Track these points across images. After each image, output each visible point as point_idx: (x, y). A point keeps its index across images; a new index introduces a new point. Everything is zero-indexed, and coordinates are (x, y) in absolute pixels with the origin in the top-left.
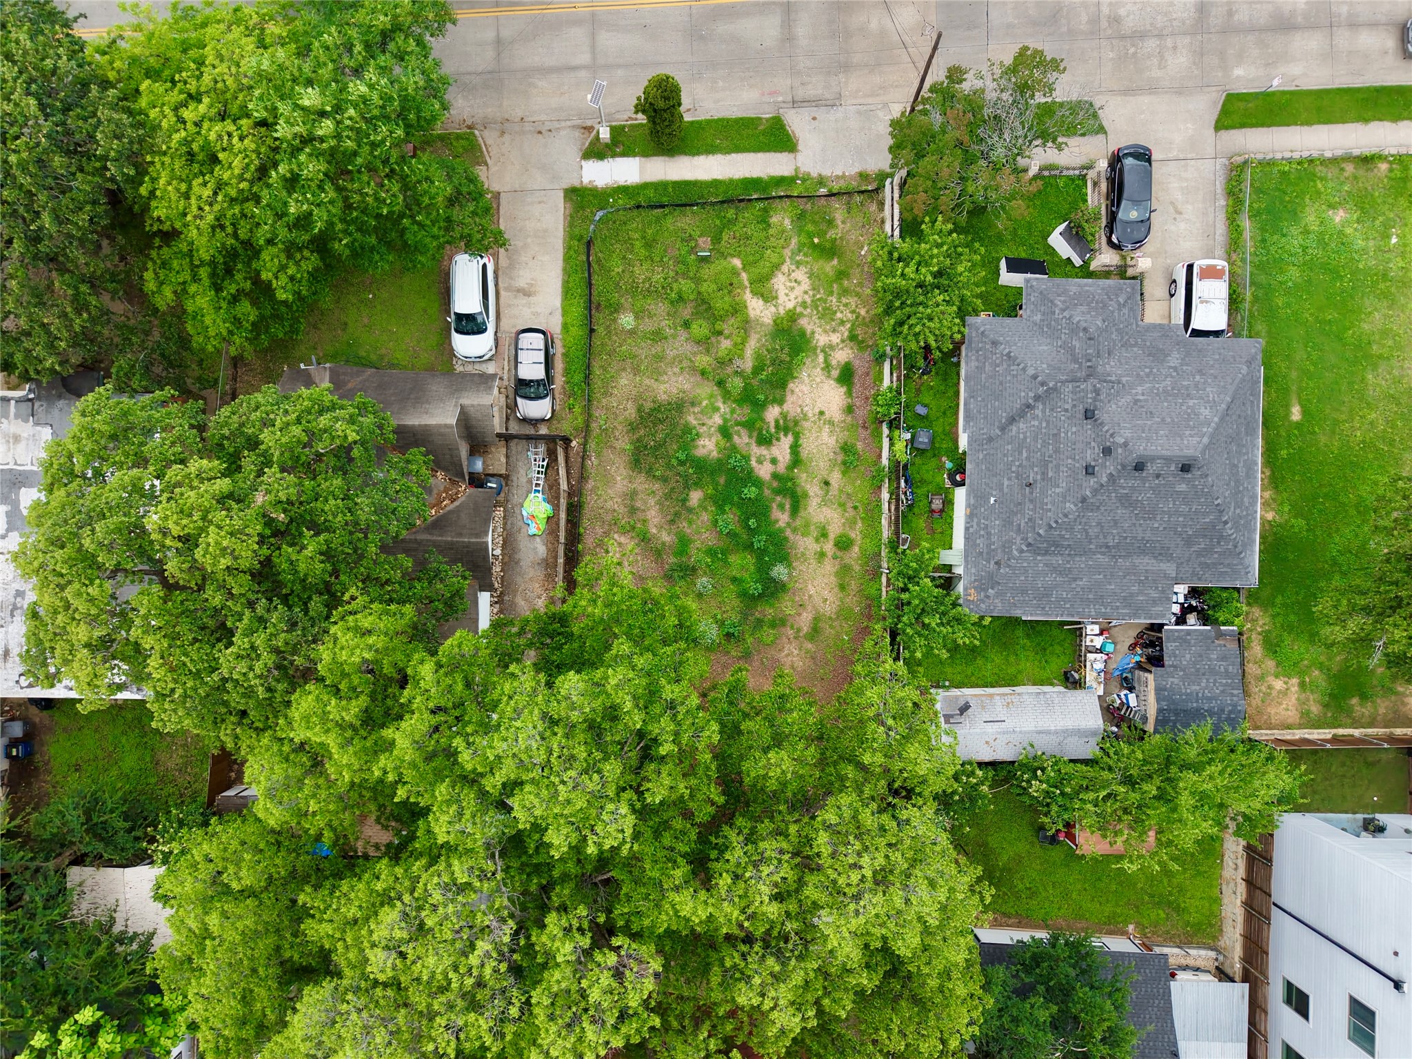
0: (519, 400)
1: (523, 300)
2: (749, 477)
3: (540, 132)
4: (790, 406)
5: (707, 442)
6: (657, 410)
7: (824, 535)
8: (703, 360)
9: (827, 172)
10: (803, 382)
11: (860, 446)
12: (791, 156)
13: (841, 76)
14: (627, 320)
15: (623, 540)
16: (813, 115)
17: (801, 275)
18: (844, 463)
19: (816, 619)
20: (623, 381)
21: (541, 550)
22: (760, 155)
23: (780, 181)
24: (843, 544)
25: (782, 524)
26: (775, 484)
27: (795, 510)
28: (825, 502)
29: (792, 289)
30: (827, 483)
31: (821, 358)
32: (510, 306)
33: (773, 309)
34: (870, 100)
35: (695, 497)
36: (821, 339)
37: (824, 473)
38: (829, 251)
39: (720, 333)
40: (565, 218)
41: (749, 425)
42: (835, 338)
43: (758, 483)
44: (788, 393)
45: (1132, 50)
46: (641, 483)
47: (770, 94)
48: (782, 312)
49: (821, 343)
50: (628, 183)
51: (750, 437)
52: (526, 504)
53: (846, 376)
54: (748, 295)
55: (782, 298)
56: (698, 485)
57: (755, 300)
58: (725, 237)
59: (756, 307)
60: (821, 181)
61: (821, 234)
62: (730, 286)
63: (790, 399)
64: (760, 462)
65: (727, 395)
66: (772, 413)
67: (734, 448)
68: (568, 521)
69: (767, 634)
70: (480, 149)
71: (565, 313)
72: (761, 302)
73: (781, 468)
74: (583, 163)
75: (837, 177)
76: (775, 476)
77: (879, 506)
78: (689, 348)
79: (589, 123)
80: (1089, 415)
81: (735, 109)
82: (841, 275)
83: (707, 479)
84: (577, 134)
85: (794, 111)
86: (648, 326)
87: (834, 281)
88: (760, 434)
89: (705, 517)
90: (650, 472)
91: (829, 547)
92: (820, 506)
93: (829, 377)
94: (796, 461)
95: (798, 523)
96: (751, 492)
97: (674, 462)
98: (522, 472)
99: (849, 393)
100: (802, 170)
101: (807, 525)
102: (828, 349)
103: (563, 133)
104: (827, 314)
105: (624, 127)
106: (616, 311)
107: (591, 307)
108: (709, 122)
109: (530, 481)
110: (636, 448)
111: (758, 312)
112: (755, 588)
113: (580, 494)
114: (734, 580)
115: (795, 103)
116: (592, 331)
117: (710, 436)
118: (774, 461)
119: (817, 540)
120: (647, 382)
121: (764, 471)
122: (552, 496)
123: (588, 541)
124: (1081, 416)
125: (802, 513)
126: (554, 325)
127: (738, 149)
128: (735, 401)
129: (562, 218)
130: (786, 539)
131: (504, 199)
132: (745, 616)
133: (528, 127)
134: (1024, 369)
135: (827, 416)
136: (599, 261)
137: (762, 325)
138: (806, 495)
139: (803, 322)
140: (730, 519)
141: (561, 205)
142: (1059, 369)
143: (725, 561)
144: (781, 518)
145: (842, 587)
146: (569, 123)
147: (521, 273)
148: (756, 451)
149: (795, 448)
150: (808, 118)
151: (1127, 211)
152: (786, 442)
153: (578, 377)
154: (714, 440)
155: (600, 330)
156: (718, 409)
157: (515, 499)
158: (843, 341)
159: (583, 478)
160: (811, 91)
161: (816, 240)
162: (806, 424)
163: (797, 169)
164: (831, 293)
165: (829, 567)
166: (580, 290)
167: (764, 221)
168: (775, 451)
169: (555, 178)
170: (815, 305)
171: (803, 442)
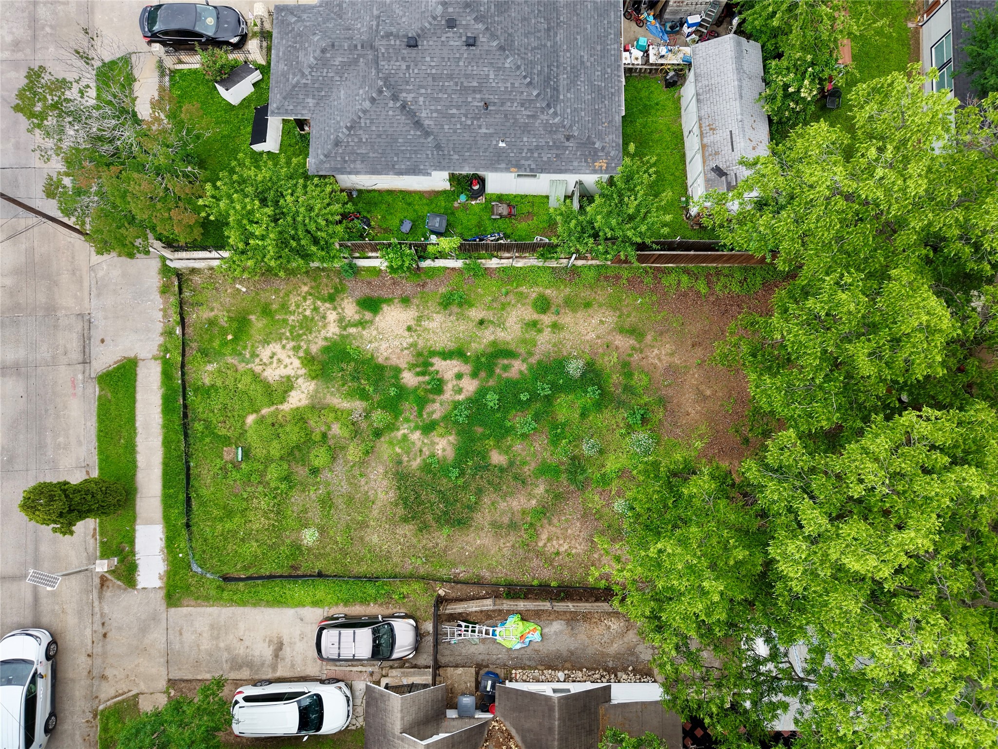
0: (395, 656)
1: (287, 650)
2: (476, 402)
3: (105, 635)
4: (402, 361)
5: (439, 447)
6: (405, 500)
7: (534, 324)
8: (353, 452)
9: (159, 327)
10: (377, 349)
11: (443, 290)
12: (141, 364)
13: (59, 314)
14: (309, 537)
15: (544, 537)
16: (98, 342)
17: (265, 353)
18: (460, 305)
19: (621, 330)
20: (375, 539)
21: (557, 626)
22: (139, 396)
23: (167, 375)
24: (543, 305)
25: (524, 368)
26: (483, 374)
27: (509, 354)
28: (501, 324)
29: (279, 361)
30: (481, 322)
31: (353, 330)
32: (293, 666)
33: (300, 381)
34: (86, 284)
35: (497, 458)
36: (333, 330)
37: (471, 325)
38: (241, 324)
39: (324, 435)
40: (199, 606)
41: (422, 403)
42: (332, 316)
43: (482, 393)
44: (389, 363)
45: (48, 30)
46: (484, 517)
47: (74, 387)
48: (302, 371)
49: (337, 330)
50: (163, 536)
51: (434, 401)
52: (508, 645)
53: (371, 305)
54: (285, 407)
55: (289, 371)
56: (484, 456)
57: (291, 400)
58: (223, 432)
59: (297, 399)
60: (168, 333)
61: (224, 332)
62: (275, 425)
63: (394, 361)
64: (460, 391)
65: (391, 427)
66: (409, 379)
67: (446, 418)
68: (526, 598)
69: (639, 380)
70: (119, 702)
71: (301, 604)
72: (293, 393)
73: (466, 369)
74: (139, 587)
75: (164, 316)
76: (475, 375)
77: (504, 270)
78: (339, 468)
79: (97, 581)
80: (412, 44)
81: (88, 424)
82: (266, 311)
83: (478, 446)
84: (108, 594)
85: (94, 363)
86: (315, 514)
87: (273, 318)
88: (431, 391)
89: (518, 447)
90: (472, 508)
91: (547, 319)
92: (504, 329)
93: (372, 322)
94: (458, 353)
95: (522, 350)
96: (492, 399)
97: (460, 482)
98: (473, 649)
99: (389, 301)
100: (155, 352)
101: (524, 341)
102: (343, 323)
103: (106, 610)
104: (307, 325)
105: (102, 543)
106: (299, 548)
107: (294, 576)
108: (101, 452)
109: (483, 641)
110: (447, 522)
111: (303, 396)
112: (592, 393)
113: (497, 585)
114: (583, 415)
115: (86, 361)
116: (320, 575)
117: (433, 444)
118: (459, 376)
119: (540, 331)
120: (375, 512)
121: (470, 386)
122: (499, 617)
123: (546, 575)
124: (414, 51)
125: (512, 347)
126: (314, 615)
127: (132, 419)
128: (396, 418)
129: (199, 609)
130: (539, 362)
131: (176, 675)
132: (620, 404)
133: (98, 649)
134: (365, 112)
135: (412, 323)
136: (245, 568)
137: (316, 391)
138: (494, 343)
139: (314, 349)
140: (520, 421)
141: (185, 610)
142: (364, 77)
143: (564, 425)
144: (518, 368)
145: (588, 305)
146: (96, 603)
147: (257, 653)
148: (448, 394)
149: (446, 355)
150: (102, 347)
151: (207, 27)
152: (439, 364)
153: (371, 590)
154: (437, 440)
155: (319, 565)
156: (405, 436)
157: (503, 656)
158: (335, 309)
159: (479, 583)
160: (74, 345)
161: (230, 337)
162: (421, 343)
163: (155, 358)
164: (285, 321)
165: (567, 319)
166: (277, 588)
167: (207, 392)
168: (449, 375)
169: (154, 618)
170: (297, 338)
171: (439, 347)
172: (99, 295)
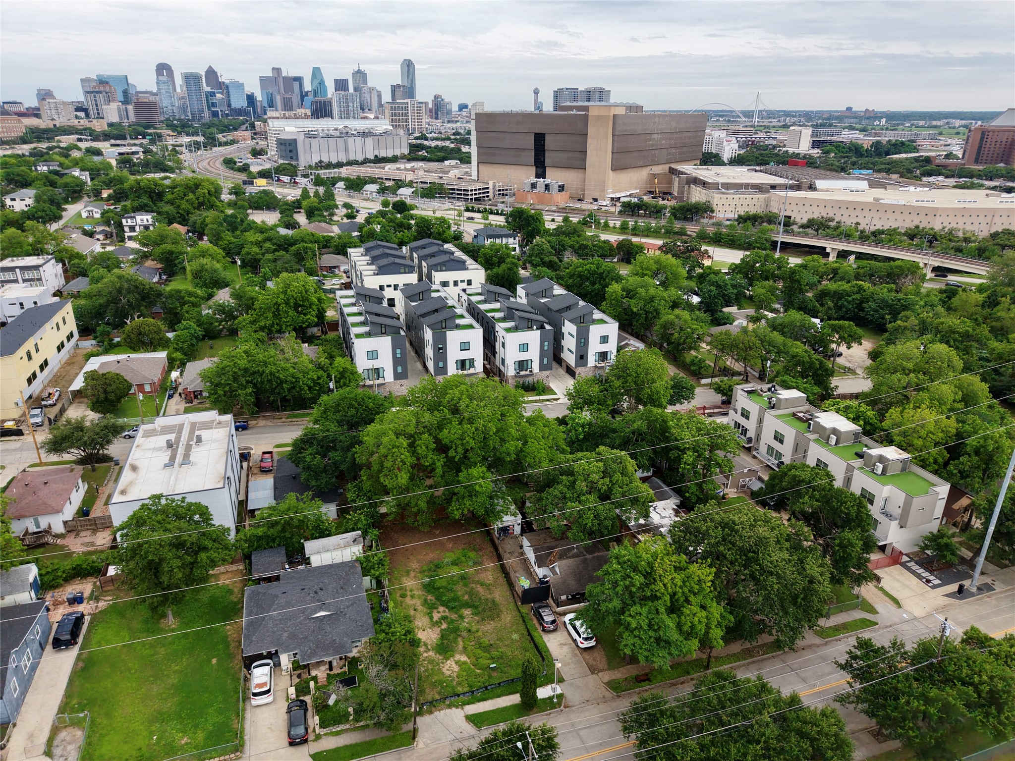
2: (447, 606)
3: (587, 701)
4: (437, 630)
5: (468, 613)
6: (492, 618)
7: (412, 596)
9: (448, 711)
10: (435, 638)
12: (467, 714)
14: (515, 636)
15: (489, 582)
16: (462, 734)
18: (410, 617)
19: (408, 575)
20: (509, 623)
21: (517, 574)
22: (482, 711)
23: (469, 703)
24: (403, 596)
25: (429, 596)
27: (426, 601)
28: (414, 605)
29: (450, 667)
30: (415, 610)
31: (430, 647)
32: (566, 639)
33: (456, 659)
34: (436, 746)
35: (466, 597)
36: (431, 653)
37: (417, 613)
41: (452, 621)
42: (425, 655)
43: (443, 604)
44: (440, 634)
46: (489, 596)
48: (452, 659)
51: (451, 618)
53: (417, 643)
54: (468, 661)
55: (453, 663)
56: (467, 601)
57: (465, 660)
58: (486, 676)
59: (464, 658)
60: (450, 706)
61: (443, 687)
62: (477, 660)
64: (444, 611)
65: (465, 628)
66: (444, 626)
67: (456, 613)
69: (425, 568)
70: (609, 688)
71: (543, 641)
72: (462, 660)
73: (435, 611)
74: (562, 692)
75: (442, 710)
76: (437, 608)
79: (567, 709)
83: (464, 603)
84: (570, 704)
85: (472, 734)
88: (447, 619)
89: (460, 593)
90: (487, 600)
91: (409, 593)
92: (416, 604)
93: (424, 642)
95: (423, 598)
100: (460, 710)
101: (419, 597)
102: (427, 650)
103: (577, 703)
104: (431, 661)
105: (550, 709)
106: (522, 640)
110: (495, 606)
111: (462, 657)
113: (510, 589)
115: (473, 737)
116: (529, 635)
117: (467, 615)
118: (439, 612)
119: (414, 594)
120: (499, 625)
121: (441, 609)
125: (422, 600)
126: (545, 637)
127: (493, 711)
128: (461, 627)
130: (426, 592)
131: (589, 672)
133: (594, 702)
135: (421, 630)
136: (537, 655)
137: (458, 653)
138: (423, 605)
139: (441, 657)
141: (563, 675)
144: (430, 598)
145: (401, 585)
146: (576, 707)
147: (568, 650)
148: (447, 614)
149: (431, 618)
150: (464, 732)
152: (436, 618)
154: (465, 614)
155: (525, 635)
158: (422, 654)
159: (512, 594)
161: (445, 684)
162: (429, 626)
163: (463, 709)
165: (407, 588)
167: (470, 686)
168: (439, 615)
169: (572, 685)
170: (438, 664)
171: (428, 620)
172: (440, 740)
